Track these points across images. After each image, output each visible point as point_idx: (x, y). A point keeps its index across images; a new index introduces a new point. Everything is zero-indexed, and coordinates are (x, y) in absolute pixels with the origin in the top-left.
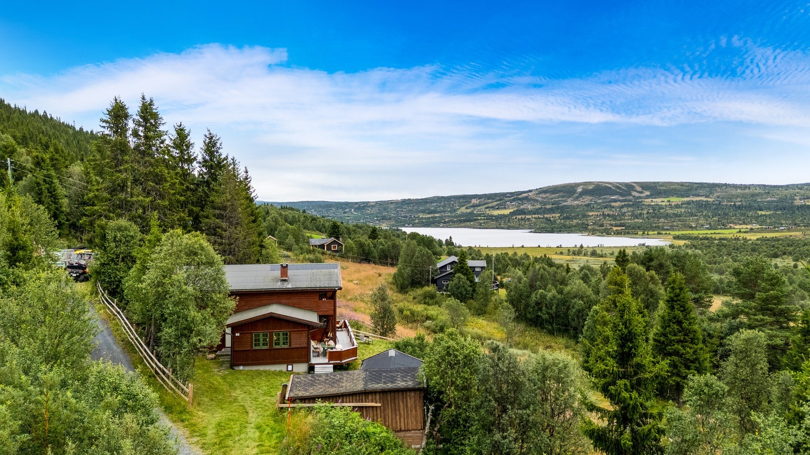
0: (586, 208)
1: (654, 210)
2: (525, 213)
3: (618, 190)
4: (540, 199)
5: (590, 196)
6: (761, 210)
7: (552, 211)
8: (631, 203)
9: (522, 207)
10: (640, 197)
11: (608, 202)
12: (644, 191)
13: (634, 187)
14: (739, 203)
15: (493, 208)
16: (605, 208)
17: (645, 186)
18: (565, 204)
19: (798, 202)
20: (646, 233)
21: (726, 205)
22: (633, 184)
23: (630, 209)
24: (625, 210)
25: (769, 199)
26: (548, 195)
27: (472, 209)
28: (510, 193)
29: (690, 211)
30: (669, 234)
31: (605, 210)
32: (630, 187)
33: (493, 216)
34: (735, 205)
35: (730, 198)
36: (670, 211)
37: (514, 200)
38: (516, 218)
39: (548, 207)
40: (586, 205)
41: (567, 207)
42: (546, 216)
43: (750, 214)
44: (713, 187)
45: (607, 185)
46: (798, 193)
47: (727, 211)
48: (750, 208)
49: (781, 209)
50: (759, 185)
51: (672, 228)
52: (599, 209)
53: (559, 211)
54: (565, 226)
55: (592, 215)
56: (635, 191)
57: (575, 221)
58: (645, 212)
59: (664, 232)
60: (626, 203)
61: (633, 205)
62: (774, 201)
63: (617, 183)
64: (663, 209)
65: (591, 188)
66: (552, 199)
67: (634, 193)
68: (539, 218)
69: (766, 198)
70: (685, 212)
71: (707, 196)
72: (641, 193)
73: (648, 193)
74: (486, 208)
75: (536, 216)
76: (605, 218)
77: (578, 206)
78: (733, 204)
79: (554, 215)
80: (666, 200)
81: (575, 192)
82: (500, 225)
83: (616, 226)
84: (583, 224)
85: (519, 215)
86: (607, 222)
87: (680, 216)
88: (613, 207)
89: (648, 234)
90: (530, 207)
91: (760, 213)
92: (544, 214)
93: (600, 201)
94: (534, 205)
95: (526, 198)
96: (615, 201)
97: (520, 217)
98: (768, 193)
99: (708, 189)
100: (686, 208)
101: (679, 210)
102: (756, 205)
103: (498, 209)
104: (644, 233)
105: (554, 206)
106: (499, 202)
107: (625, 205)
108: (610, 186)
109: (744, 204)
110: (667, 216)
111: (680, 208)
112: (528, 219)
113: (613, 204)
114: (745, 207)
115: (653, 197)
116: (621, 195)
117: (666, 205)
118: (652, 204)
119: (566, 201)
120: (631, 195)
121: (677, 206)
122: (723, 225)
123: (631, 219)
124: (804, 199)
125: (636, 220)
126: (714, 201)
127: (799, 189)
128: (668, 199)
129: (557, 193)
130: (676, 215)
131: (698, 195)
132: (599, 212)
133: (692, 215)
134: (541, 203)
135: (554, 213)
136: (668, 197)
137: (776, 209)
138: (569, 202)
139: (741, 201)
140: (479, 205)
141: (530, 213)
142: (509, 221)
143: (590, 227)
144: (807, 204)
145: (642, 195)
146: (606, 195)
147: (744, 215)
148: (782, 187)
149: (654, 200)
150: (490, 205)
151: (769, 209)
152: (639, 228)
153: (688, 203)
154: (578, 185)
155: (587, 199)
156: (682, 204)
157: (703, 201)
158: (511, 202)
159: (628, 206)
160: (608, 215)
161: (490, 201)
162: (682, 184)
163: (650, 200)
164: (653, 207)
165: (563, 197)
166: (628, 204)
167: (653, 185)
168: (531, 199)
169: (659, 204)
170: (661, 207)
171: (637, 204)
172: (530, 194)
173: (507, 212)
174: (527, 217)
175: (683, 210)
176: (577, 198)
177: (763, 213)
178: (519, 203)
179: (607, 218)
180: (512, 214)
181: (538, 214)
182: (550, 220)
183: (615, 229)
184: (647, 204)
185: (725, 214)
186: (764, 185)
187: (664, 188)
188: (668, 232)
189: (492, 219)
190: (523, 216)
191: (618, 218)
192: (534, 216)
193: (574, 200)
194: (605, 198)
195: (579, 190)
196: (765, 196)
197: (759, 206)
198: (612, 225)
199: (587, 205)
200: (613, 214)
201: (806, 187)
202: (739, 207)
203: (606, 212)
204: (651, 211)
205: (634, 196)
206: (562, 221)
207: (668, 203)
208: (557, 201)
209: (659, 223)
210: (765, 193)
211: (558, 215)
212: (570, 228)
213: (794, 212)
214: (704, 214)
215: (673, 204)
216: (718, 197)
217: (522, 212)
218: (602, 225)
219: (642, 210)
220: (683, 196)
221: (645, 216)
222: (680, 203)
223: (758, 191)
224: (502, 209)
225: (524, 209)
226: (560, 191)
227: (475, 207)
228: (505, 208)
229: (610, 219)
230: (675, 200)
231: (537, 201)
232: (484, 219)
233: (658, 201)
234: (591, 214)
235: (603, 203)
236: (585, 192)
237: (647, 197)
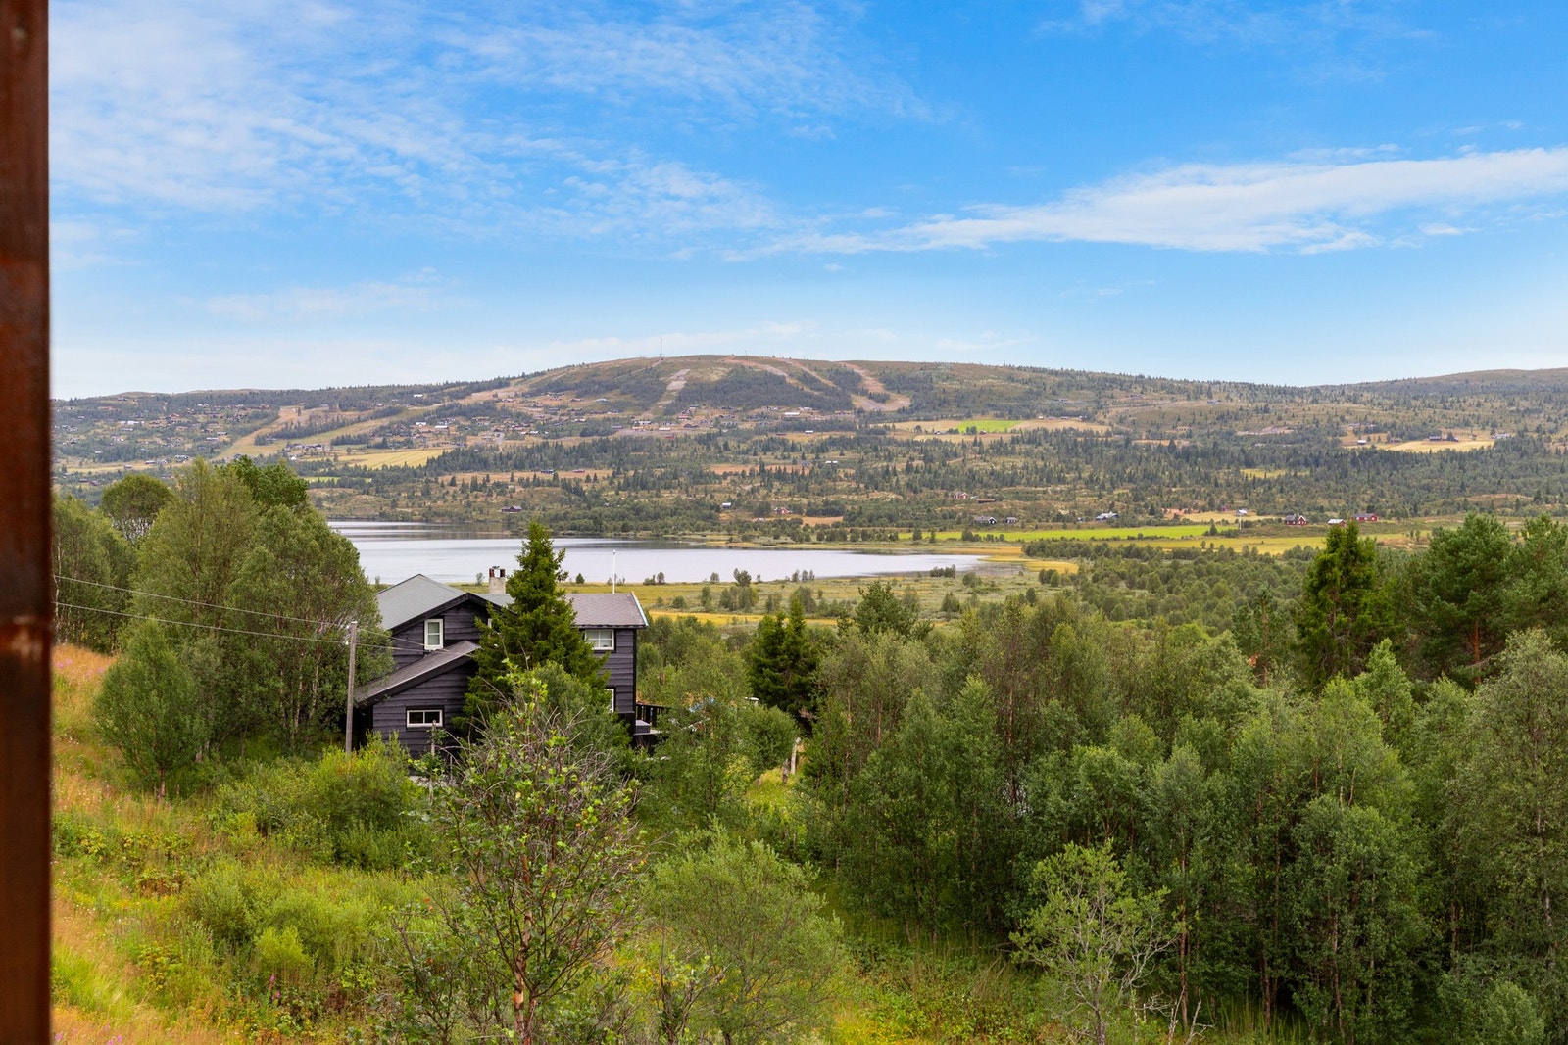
0: (701, 450)
1: (928, 460)
2: (484, 465)
3: (806, 389)
4: (537, 413)
5: (715, 405)
6: (1250, 465)
7: (580, 457)
8: (851, 435)
9: (472, 441)
10: (879, 416)
11: (776, 430)
12: (893, 395)
13: (860, 378)
14: (1185, 443)
15: (362, 441)
16: (767, 449)
17: (897, 377)
18: (628, 432)
19: (1352, 442)
20: (926, 535)
21: (1148, 447)
22: (857, 370)
23: (849, 455)
24: (832, 457)
25: (1268, 430)
26: (564, 399)
27: (282, 444)
28: (428, 389)
29: (1040, 464)
30: (1002, 539)
31: (768, 458)
32: (843, 380)
33: (365, 473)
34: (1172, 447)
35: (1155, 429)
36: (980, 466)
37: (441, 415)
38: (453, 483)
39: (569, 442)
40: (700, 440)
41: (638, 444)
42: (562, 475)
43: (1222, 475)
44: (1105, 385)
45: (769, 368)
46: (1348, 412)
47: (1152, 466)
48: (1214, 456)
49: (1307, 464)
50: (1236, 385)
51: (1003, 521)
52: (746, 453)
53: (608, 457)
54: (638, 511)
55: (725, 475)
56: (864, 393)
57: (666, 494)
58: (901, 466)
59: (983, 534)
60: (836, 435)
61: (858, 440)
62: (1283, 438)
63: (804, 363)
64: (956, 456)
65: (715, 377)
66: (580, 414)
67: (860, 402)
68: (538, 482)
69: (1261, 428)
70: (1025, 467)
71: (1088, 418)
72: (883, 399)
73: (904, 402)
74: (337, 442)
75: (528, 475)
76: (769, 486)
77: (673, 440)
78: (1166, 443)
79: (591, 472)
80: (962, 426)
81: (660, 390)
82: (394, 505)
83: (811, 513)
84: (699, 504)
85: (465, 469)
86: (781, 499)
87: (1013, 483)
88: (793, 449)
89: (933, 540)
90: (502, 443)
91: (1247, 472)
92: (555, 466)
93: (747, 426)
94: (517, 437)
95: (487, 409)
96: (799, 426)
97: (467, 477)
98: (1266, 410)
99: (1090, 394)
100: (1028, 454)
101: (1009, 461)
102: (1235, 449)
103: (383, 446)
104: (917, 537)
105: (589, 440)
106: (385, 422)
107: (832, 442)
108: (779, 372)
109: (1199, 444)
110: (972, 481)
111: (1008, 454)
112: (498, 485)
113: (792, 437)
114: (1205, 455)
115: (922, 414)
116: (818, 405)
117: (964, 445)
118: (919, 438)
119: (630, 423)
120: (848, 406)
121: (999, 448)
122: (1152, 512)
123: (857, 491)
124: (1367, 431)
125: (876, 495)
126: (1108, 434)
127: (1349, 399)
128: (970, 423)
129: (597, 393)
130: (1000, 479)
131: (1062, 414)
132: (746, 462)
133: (1047, 477)
134: (541, 429)
135: (591, 466)
136: (969, 416)
137: (1293, 461)
138: (644, 427)
139: (1189, 436)
140: (308, 432)
141: (503, 462)
142: (427, 493)
143: (724, 516)
144: (1379, 447)
145: (887, 408)
146: (767, 404)
147: (1207, 479)
148: (1301, 392)
149: (925, 425)
150: (352, 431)
151: (1270, 461)
152: (891, 519)
153: (1032, 438)
154: (670, 366)
155: (703, 419)
156: (1015, 441)
157: (1078, 434)
158: (432, 423)
159: (843, 444)
160: (781, 476)
161: (351, 415)
162: (1010, 374)
163: (911, 425)
164: (926, 451)
165: (620, 407)
166: (842, 439)
167: (919, 373)
168: (505, 413)
169: (944, 438)
170: (949, 452)
171: (872, 439)
172: (501, 393)
173: (416, 458)
174: (495, 477)
175: (1020, 462)
176: (668, 414)
177: (1260, 474)
178: (460, 428)
179: (777, 484)
180: (437, 466)
181: (533, 467)
182: (578, 492)
183: (812, 521)
184: (905, 438)
185: (1151, 477)
186: (1251, 386)
187: (956, 385)
188: (996, 534)
189: (362, 484)
190: (481, 476)
191: (813, 486)
192: (518, 475)
193: (659, 421)
194: (763, 416)
195: (677, 384)
196: (1256, 420)
197: (1242, 451)
198: (797, 509)
199: (706, 440)
200: (794, 474)
201: (1367, 396)
202: (1187, 455)
203: (773, 463)
204: (918, 463)
205: (861, 411)
206: (623, 495)
207: (970, 439)
208: (597, 422)
209: (953, 503)
210: (1257, 410)
211: (604, 473)
212: (656, 517)
213: (1345, 474)
214: (1085, 475)
215: (986, 441)
216: (1121, 421)
217: (475, 460)
218: (764, 510)
219: (889, 458)
220: (1013, 415)
221: (903, 479)
222: (1007, 438)
223: (1236, 403)
224: (397, 446)
225: (481, 449)
226: (609, 388)
227: (294, 436)
228: (409, 445)
229: (787, 488)
230: (993, 428)
231: (529, 420)
232: (331, 484)
233: (938, 428)
234: (720, 472)
235: (759, 432)
236: (697, 394)
237: (903, 414)
